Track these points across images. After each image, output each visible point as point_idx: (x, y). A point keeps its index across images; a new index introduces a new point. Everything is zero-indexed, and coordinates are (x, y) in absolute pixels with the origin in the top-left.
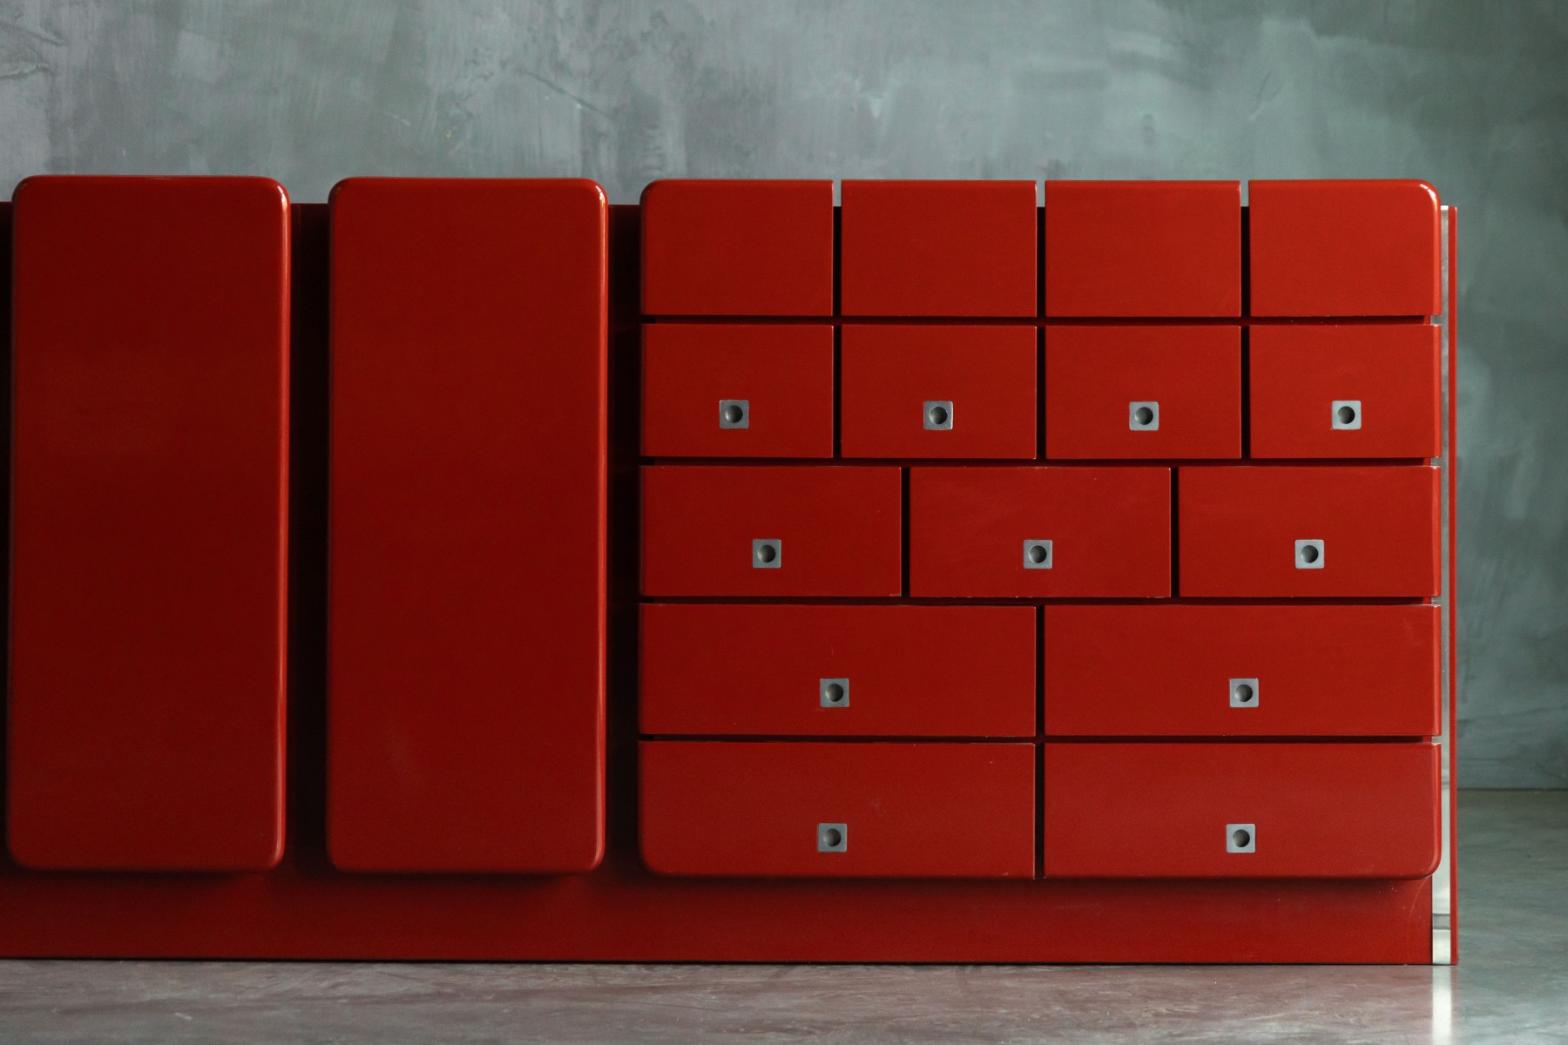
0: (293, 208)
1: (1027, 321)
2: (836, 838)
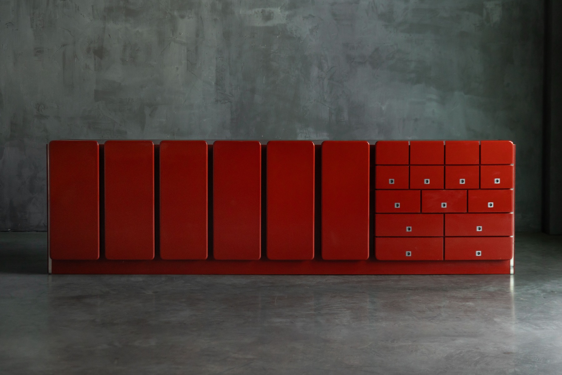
0: (315, 146)
1: (442, 165)
2: (409, 254)
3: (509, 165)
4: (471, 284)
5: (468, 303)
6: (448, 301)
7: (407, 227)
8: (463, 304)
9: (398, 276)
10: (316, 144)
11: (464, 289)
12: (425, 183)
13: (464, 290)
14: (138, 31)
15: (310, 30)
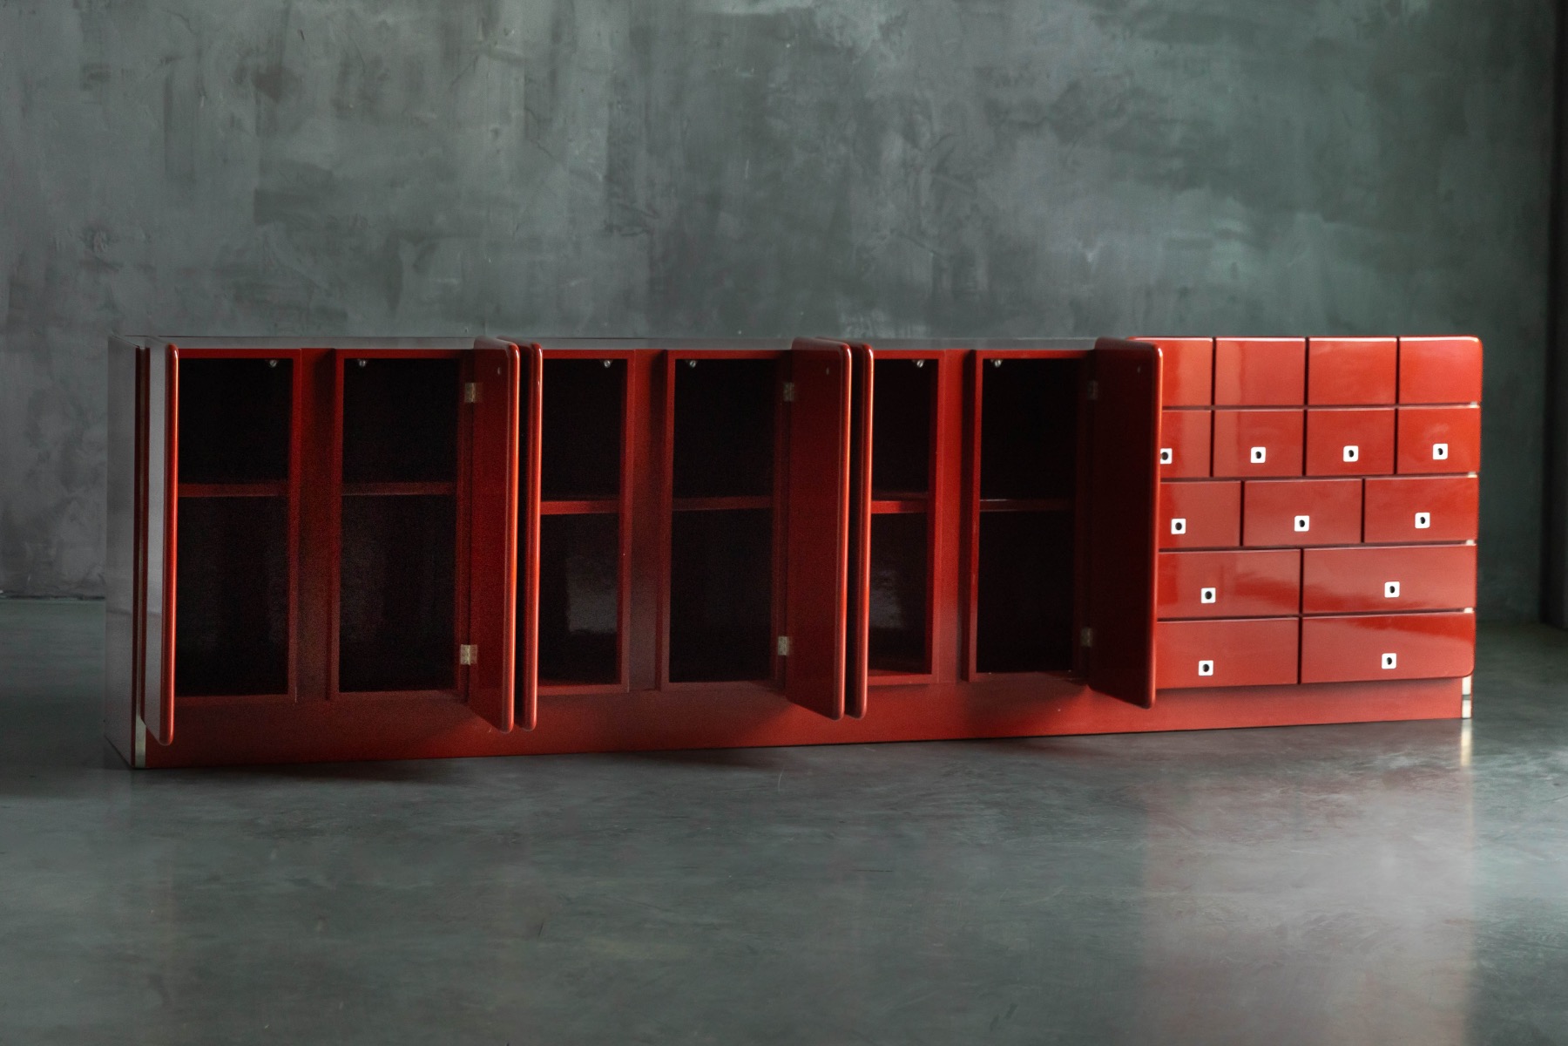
1: (1299, 407)
2: (1207, 668)
6: (1278, 791)
7: (1204, 591)
8: (1324, 797)
11: (1325, 760)
12: (1254, 459)
14: (384, 23)
15: (881, 27)
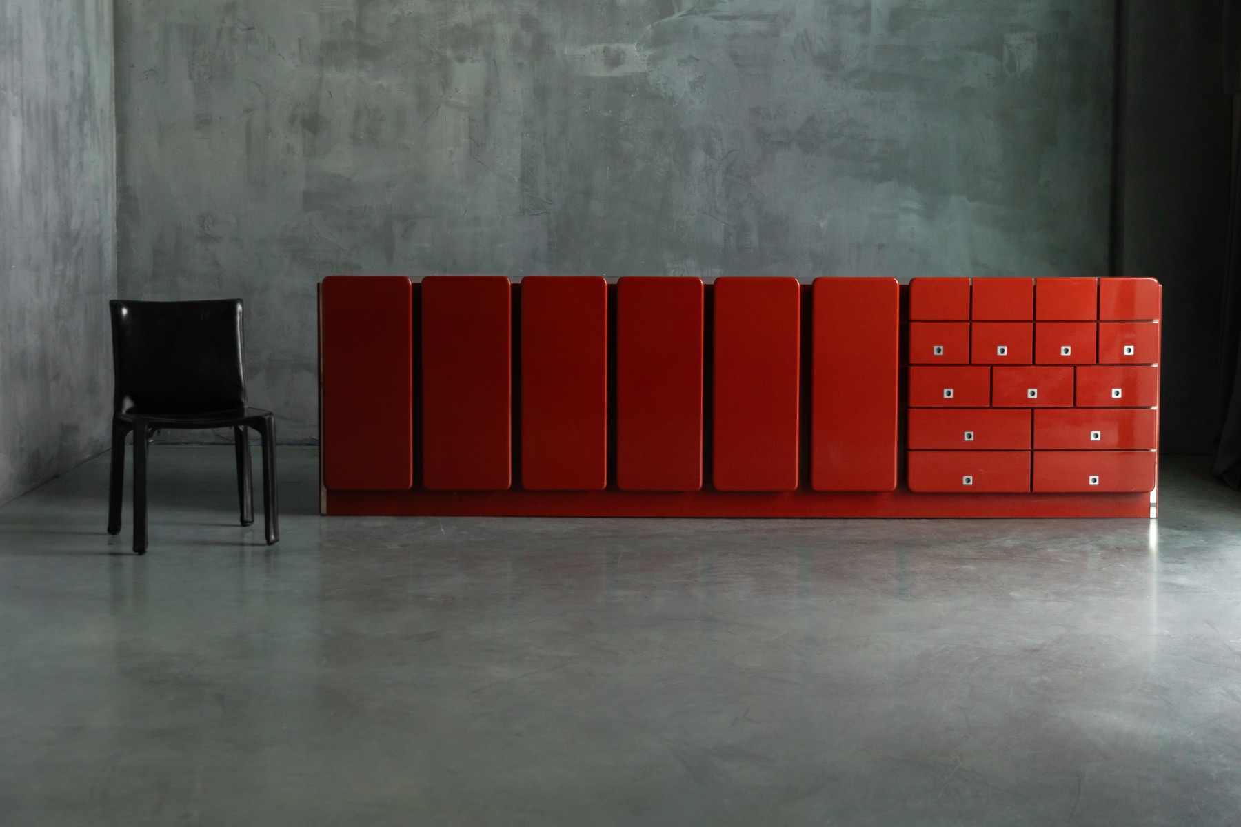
1: (1030, 321)
2: (968, 481)
3: (1150, 323)
4: (972, 535)
5: (965, 567)
6: (929, 564)
7: (966, 433)
8: (957, 567)
9: (842, 521)
10: (803, 283)
11: (960, 543)
12: (999, 353)
13: (959, 545)
14: (381, 85)
15: (690, 83)
